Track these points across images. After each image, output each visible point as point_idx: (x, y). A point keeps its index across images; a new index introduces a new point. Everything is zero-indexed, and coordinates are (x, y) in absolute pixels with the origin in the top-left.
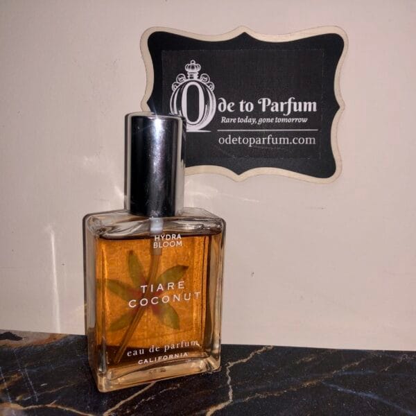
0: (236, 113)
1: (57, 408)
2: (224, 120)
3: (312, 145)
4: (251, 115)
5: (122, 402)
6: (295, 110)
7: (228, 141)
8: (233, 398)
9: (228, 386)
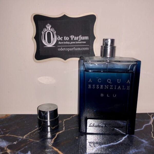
0: (63, 40)
1: (9, 136)
2: (59, 43)
3: (88, 50)
4: (68, 41)
5: (30, 133)
6: (82, 39)
7: (61, 50)
8: (65, 130)
9: (63, 126)
